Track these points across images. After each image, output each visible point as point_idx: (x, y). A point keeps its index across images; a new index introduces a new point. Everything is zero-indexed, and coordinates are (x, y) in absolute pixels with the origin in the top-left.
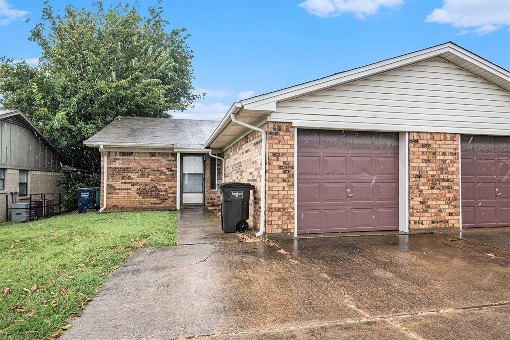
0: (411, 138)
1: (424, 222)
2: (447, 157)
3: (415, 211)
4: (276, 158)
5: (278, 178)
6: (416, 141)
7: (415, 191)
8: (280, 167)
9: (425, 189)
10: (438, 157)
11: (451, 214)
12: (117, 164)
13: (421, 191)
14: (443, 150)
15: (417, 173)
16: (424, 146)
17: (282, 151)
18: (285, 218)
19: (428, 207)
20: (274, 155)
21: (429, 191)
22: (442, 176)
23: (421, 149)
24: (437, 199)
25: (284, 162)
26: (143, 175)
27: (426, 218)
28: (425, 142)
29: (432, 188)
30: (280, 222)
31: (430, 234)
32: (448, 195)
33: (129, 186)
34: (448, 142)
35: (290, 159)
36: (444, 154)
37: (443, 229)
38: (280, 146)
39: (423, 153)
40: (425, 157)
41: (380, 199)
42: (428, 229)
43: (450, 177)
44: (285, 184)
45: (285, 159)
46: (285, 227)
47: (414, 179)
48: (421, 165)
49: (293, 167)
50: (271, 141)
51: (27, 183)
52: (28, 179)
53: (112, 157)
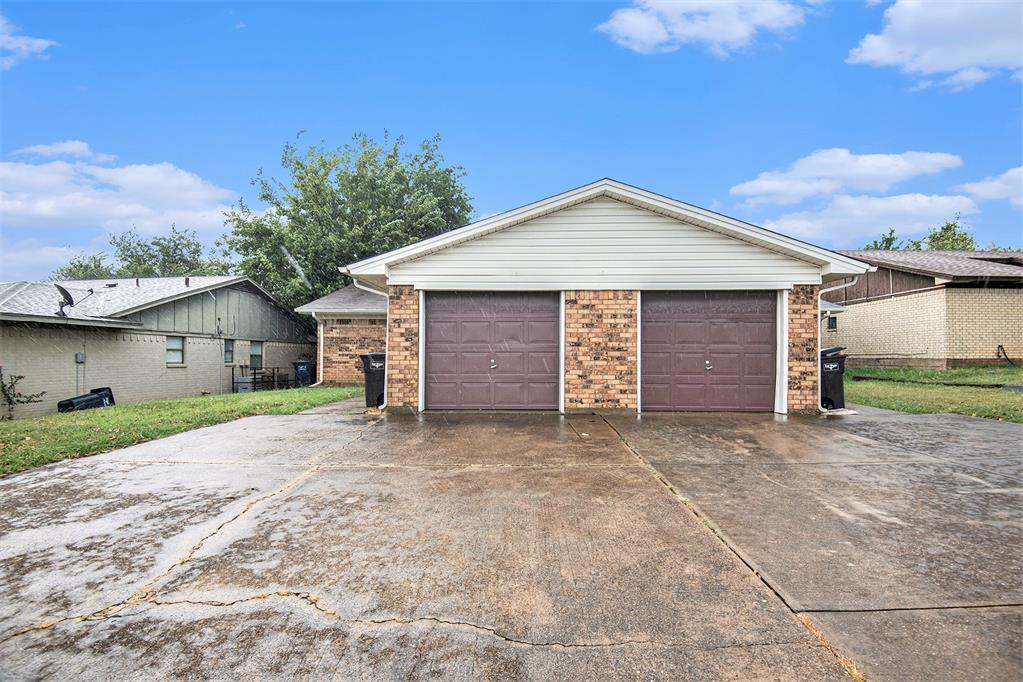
0: (568, 298)
1: (584, 401)
2: (617, 321)
3: (571, 387)
4: (397, 325)
5: (399, 346)
6: (575, 302)
7: (572, 363)
8: (402, 335)
9: (587, 361)
10: (605, 321)
11: (623, 392)
12: (333, 334)
13: (581, 362)
14: (613, 312)
15: (575, 340)
16: (585, 307)
17: (404, 317)
18: (407, 390)
19: (591, 382)
20: (395, 321)
21: (592, 363)
22: (610, 344)
23: (580, 311)
24: (604, 372)
25: (406, 329)
26: (362, 346)
27: (587, 396)
28: (586, 302)
29: (595, 359)
30: (401, 395)
31: (590, 415)
32: (619, 368)
33: (347, 359)
34: (621, 302)
35: (412, 325)
36: (615, 316)
37: (611, 410)
38: (402, 311)
39: (584, 316)
40: (587, 321)
41: (533, 372)
42: (589, 408)
43: (622, 345)
44: (407, 353)
45: (407, 326)
46: (407, 400)
47: (571, 348)
48: (581, 330)
49: (417, 334)
50: (392, 307)
51: (261, 356)
52: (263, 351)
53: (329, 326)
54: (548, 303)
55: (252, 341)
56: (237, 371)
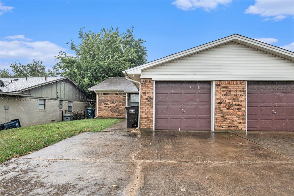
0: (216, 84)
1: (223, 127)
2: (238, 93)
3: (218, 121)
4: (144, 95)
5: (145, 103)
6: (219, 85)
7: (218, 111)
8: (146, 99)
9: (224, 110)
10: (232, 93)
11: (239, 123)
12: (102, 98)
13: (222, 110)
14: (235, 89)
15: (219, 101)
16: (223, 87)
17: (147, 91)
18: (148, 122)
19: (226, 119)
20: (143, 93)
21: (227, 111)
22: (234, 103)
23: (222, 89)
24: (232, 114)
25: (148, 97)
26: (113, 103)
27: (224, 124)
28: (225, 85)
29: (228, 109)
30: (146, 124)
31: (226, 132)
32: (238, 113)
33: (107, 108)
34: (239, 85)
35: (151, 95)
36: (236, 91)
37: (235, 130)
38: (146, 89)
39: (223, 91)
40: (224, 93)
41: (200, 114)
42: (226, 130)
43: (239, 103)
44: (149, 106)
45: (149, 95)
46: (148, 126)
47: (218, 105)
48: (222, 97)
49: (152, 99)
50: (142, 87)
51: (72, 106)
52: (73, 105)
53: (100, 95)
54: (206, 86)
55: (69, 101)
56: (64, 112)
